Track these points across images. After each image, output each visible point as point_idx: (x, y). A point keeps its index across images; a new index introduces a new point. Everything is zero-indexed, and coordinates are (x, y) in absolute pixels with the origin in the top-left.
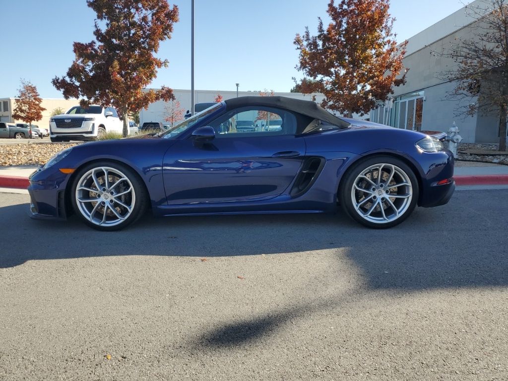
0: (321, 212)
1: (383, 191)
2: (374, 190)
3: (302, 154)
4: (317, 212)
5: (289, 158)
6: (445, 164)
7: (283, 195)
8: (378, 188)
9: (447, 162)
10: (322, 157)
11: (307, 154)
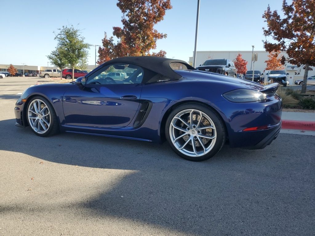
0: (151, 141)
1: (195, 131)
2: (189, 129)
3: (138, 98)
4: (149, 141)
5: (130, 100)
6: (261, 112)
7: (129, 126)
8: (192, 128)
9: (263, 112)
10: (150, 101)
11: (142, 98)
